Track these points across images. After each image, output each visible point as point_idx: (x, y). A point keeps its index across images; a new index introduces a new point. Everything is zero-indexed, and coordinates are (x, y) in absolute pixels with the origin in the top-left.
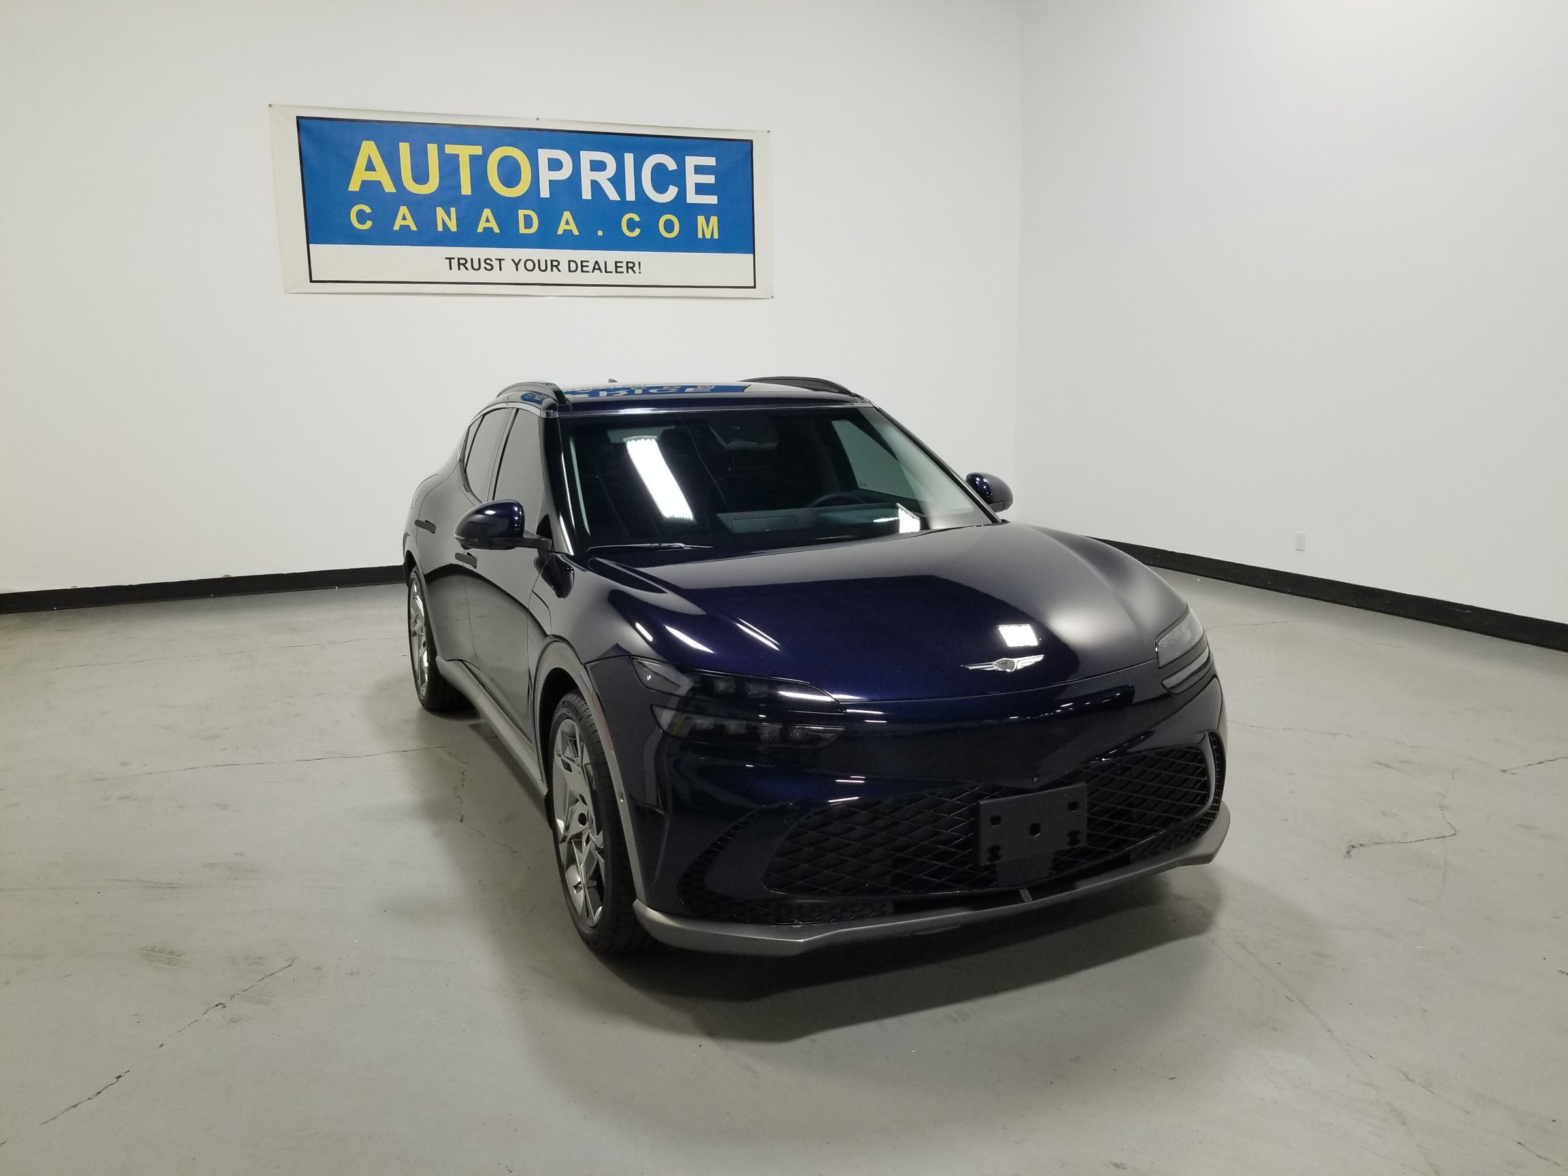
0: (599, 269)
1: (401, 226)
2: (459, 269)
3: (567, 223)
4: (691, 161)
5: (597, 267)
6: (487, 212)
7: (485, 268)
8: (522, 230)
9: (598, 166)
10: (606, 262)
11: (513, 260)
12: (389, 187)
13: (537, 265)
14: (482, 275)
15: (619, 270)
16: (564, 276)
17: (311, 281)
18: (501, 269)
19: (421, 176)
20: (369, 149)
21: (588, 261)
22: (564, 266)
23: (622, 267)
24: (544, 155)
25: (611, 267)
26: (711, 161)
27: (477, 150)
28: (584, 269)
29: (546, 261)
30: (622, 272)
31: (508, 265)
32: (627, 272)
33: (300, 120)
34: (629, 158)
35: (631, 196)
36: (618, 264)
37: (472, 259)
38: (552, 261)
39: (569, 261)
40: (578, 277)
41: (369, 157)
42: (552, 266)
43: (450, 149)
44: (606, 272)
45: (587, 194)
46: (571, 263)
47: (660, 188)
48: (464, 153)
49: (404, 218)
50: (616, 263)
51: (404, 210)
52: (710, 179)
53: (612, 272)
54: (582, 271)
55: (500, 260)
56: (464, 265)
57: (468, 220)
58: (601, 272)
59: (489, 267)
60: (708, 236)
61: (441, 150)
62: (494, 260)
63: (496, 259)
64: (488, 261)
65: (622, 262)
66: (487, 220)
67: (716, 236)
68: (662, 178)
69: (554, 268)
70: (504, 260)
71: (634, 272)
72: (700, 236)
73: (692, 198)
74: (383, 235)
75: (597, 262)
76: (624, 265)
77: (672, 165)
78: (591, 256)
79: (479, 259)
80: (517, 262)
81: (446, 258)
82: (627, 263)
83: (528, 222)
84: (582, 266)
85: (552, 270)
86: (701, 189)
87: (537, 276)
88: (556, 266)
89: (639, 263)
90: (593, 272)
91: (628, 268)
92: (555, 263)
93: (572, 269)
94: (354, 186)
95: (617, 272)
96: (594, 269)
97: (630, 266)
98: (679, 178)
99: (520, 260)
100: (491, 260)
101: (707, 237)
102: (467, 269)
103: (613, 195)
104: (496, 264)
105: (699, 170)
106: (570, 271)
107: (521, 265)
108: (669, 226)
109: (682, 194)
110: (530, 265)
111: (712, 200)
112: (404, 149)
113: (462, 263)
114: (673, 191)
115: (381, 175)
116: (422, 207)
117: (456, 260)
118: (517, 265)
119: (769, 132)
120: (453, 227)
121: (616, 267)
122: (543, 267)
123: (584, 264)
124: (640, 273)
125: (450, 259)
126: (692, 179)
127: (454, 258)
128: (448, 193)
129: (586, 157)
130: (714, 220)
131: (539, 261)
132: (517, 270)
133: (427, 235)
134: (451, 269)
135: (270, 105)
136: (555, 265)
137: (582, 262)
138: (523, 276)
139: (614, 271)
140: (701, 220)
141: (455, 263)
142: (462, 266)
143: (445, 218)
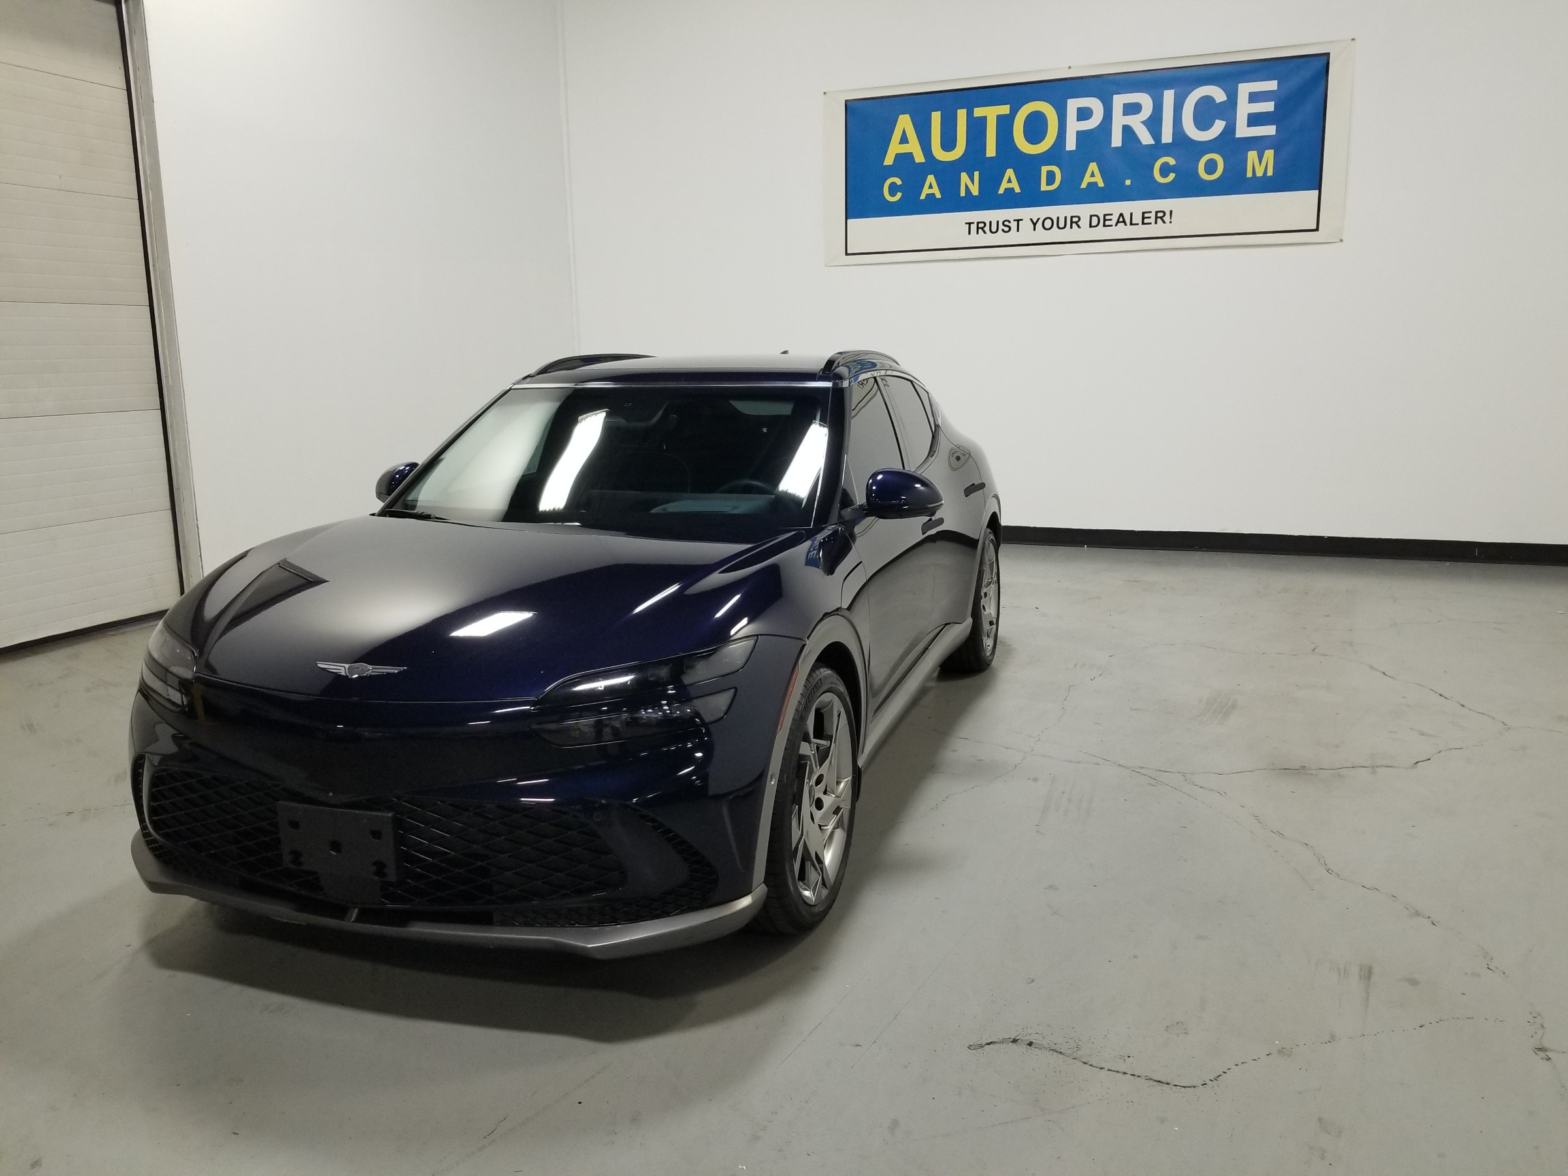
0: (1124, 222)
1: (928, 195)
2: (978, 233)
3: (1093, 175)
4: (1245, 89)
5: (1121, 219)
6: (1010, 173)
7: (1003, 230)
8: (1044, 187)
9: (1132, 109)
10: (1131, 214)
11: (1031, 220)
12: (919, 158)
13: (1055, 223)
14: (1001, 238)
15: (1146, 221)
16: (1084, 232)
17: (847, 254)
18: (1018, 231)
19: (948, 143)
20: (904, 123)
21: (1111, 215)
22: (1084, 222)
23: (1149, 218)
24: (1073, 105)
25: (1137, 219)
26: (1272, 85)
27: (1005, 109)
28: (1107, 223)
29: (1066, 218)
30: (1150, 223)
31: (1026, 225)
32: (1156, 223)
33: (848, 103)
34: (1169, 96)
35: (1167, 137)
36: (1146, 215)
37: (990, 223)
38: (1072, 217)
39: (1091, 216)
40: (1100, 232)
41: (904, 130)
42: (1072, 222)
43: (978, 112)
44: (1131, 224)
45: (1117, 141)
46: (1093, 218)
47: (1202, 122)
48: (991, 113)
49: (931, 187)
50: (1143, 213)
51: (931, 179)
52: (1268, 107)
53: (1138, 224)
54: (1104, 226)
55: (1018, 221)
56: (982, 228)
57: (990, 181)
58: (1126, 224)
59: (1006, 229)
60: (1260, 173)
61: (970, 114)
62: (1012, 221)
63: (1014, 220)
64: (1006, 223)
65: (1150, 212)
66: (1010, 181)
67: (1270, 173)
68: (1206, 113)
69: (1074, 225)
70: (1022, 220)
71: (1164, 222)
72: (1249, 174)
73: (1243, 130)
74: (912, 205)
75: (1121, 215)
76: (1153, 215)
77: (1218, 94)
78: (1114, 208)
79: (998, 222)
80: (1035, 221)
81: (966, 223)
82: (1157, 212)
83: (1051, 177)
84: (1105, 220)
85: (1071, 227)
86: (1255, 120)
87: (1055, 235)
88: (1076, 223)
89: (1171, 212)
90: (1116, 225)
91: (1157, 217)
92: (1075, 219)
93: (1093, 225)
94: (889, 160)
95: (1143, 223)
96: (1118, 222)
97: (1160, 216)
98: (1228, 109)
99: (1038, 219)
100: (1009, 222)
101: (1258, 175)
102: (985, 232)
103: (1146, 138)
104: (1013, 225)
105: (1254, 97)
106: (1091, 226)
107: (1039, 225)
108: (1211, 167)
109: (1230, 129)
110: (1048, 224)
111: (1270, 130)
112: (936, 117)
113: (981, 226)
114: (1219, 126)
115: (914, 147)
116: (948, 174)
117: (976, 224)
118: (1035, 224)
119: (1353, 39)
120: (975, 191)
121: (1143, 218)
122: (1062, 224)
123: (1107, 217)
124: (1171, 222)
125: (970, 224)
126: (1244, 109)
127: (973, 223)
128: (974, 158)
129: (1119, 101)
130: (1269, 154)
131: (1058, 218)
132: (1034, 230)
133: (951, 202)
134: (969, 233)
135: (825, 93)
136: (1075, 221)
137: (1105, 215)
138: (1041, 235)
139: (1140, 223)
140: (1252, 155)
141: (974, 227)
142: (980, 230)
143: (970, 184)
